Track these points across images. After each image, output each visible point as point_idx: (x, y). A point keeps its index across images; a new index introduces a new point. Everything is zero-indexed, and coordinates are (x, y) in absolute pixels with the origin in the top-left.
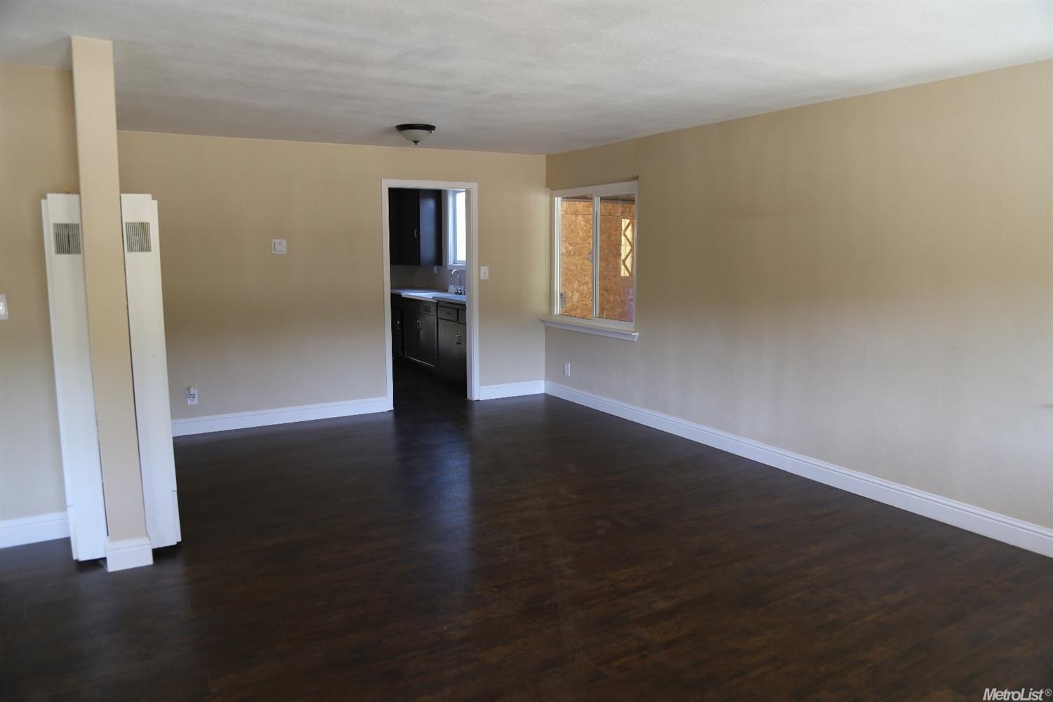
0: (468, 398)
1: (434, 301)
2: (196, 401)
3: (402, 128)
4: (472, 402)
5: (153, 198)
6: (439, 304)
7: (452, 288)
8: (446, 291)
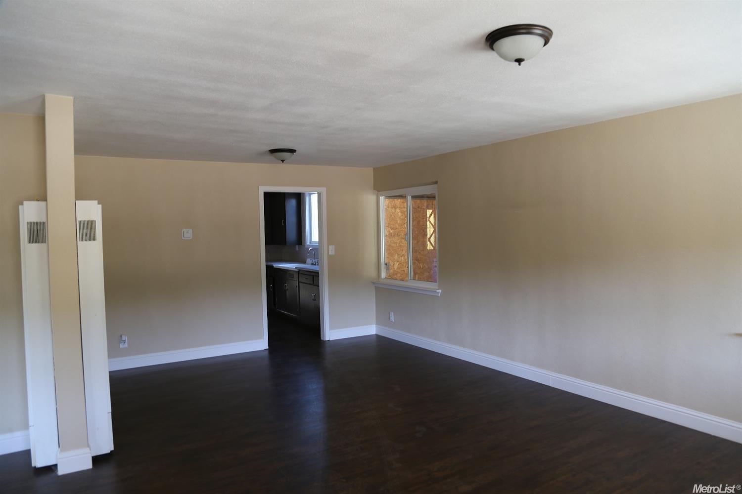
0: (322, 339)
1: (296, 270)
2: (126, 345)
3: (273, 151)
4: (324, 342)
5: (99, 203)
6: (300, 272)
7: (309, 261)
8: (304, 262)
